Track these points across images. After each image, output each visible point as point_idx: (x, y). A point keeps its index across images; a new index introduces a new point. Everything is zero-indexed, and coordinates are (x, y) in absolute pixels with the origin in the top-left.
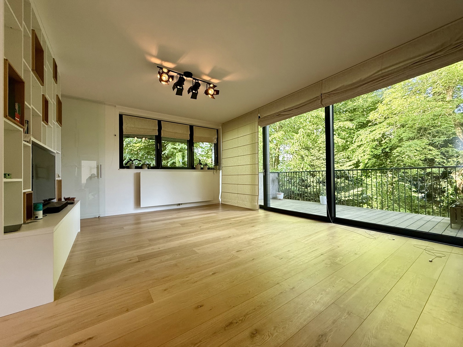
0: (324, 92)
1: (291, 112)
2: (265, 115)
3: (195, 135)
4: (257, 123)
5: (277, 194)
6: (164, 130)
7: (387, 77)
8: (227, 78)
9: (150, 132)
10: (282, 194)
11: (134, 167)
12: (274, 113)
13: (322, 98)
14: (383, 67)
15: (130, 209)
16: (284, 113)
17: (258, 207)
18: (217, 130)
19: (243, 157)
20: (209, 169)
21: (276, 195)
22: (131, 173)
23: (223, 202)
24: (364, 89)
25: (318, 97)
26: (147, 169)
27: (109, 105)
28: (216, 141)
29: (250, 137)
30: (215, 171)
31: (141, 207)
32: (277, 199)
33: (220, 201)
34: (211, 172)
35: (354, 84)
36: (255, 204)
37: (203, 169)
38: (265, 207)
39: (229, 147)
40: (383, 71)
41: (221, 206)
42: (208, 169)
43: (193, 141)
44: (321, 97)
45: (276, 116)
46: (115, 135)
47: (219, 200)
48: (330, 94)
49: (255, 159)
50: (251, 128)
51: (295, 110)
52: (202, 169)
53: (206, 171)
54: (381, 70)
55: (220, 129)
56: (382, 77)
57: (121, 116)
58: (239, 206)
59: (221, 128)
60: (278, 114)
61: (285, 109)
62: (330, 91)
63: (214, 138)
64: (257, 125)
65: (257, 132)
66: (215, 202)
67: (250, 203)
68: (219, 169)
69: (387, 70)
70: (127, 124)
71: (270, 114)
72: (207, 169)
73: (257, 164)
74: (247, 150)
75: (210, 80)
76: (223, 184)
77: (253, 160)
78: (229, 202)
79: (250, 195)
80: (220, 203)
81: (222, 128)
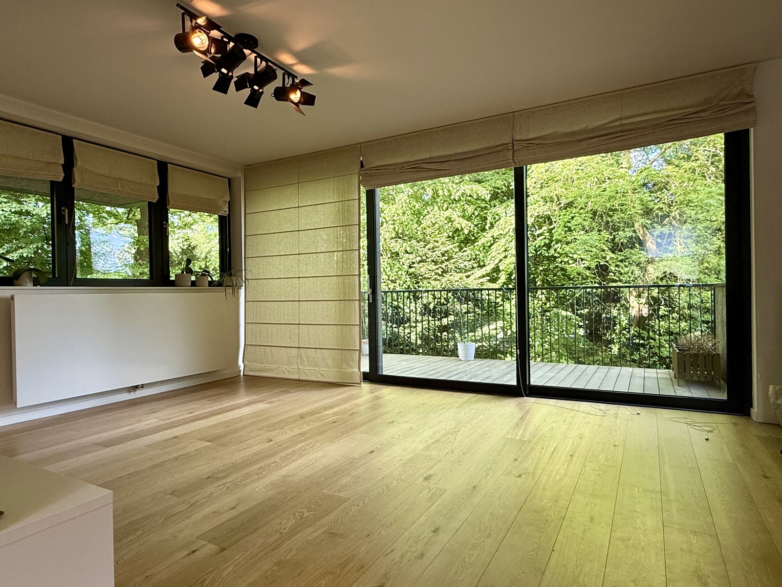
0: (518, 137)
1: (444, 166)
2: (378, 164)
3: (173, 189)
7: (629, 133)
12: (402, 161)
13: (515, 148)
14: (624, 115)
16: (429, 166)
17: (358, 378)
18: (229, 180)
19: (314, 257)
20: (211, 284)
23: (251, 371)
24: (592, 146)
25: (507, 144)
28: (227, 210)
29: (337, 209)
31: (18, 406)
33: (242, 368)
34: (218, 295)
35: (574, 133)
36: (350, 370)
37: (197, 286)
38: (374, 377)
39: (270, 230)
40: (623, 122)
41: (242, 383)
42: (209, 286)
44: (513, 147)
45: (409, 170)
47: (239, 368)
48: (529, 143)
49: (351, 264)
50: (338, 187)
52: (194, 284)
53: (206, 291)
54: (621, 119)
55: (240, 177)
56: (622, 132)
58: (301, 378)
60: (413, 165)
61: (431, 158)
62: (531, 137)
63: (220, 201)
64: (357, 185)
65: (357, 201)
66: (228, 373)
67: (338, 368)
68: (236, 286)
69: (628, 121)
71: (391, 163)
72: (207, 285)
73: (358, 277)
74: (327, 240)
75: (292, 65)
76: (249, 326)
77: (345, 266)
78: (272, 370)
79: (336, 351)
80: (242, 374)
81: (245, 177)
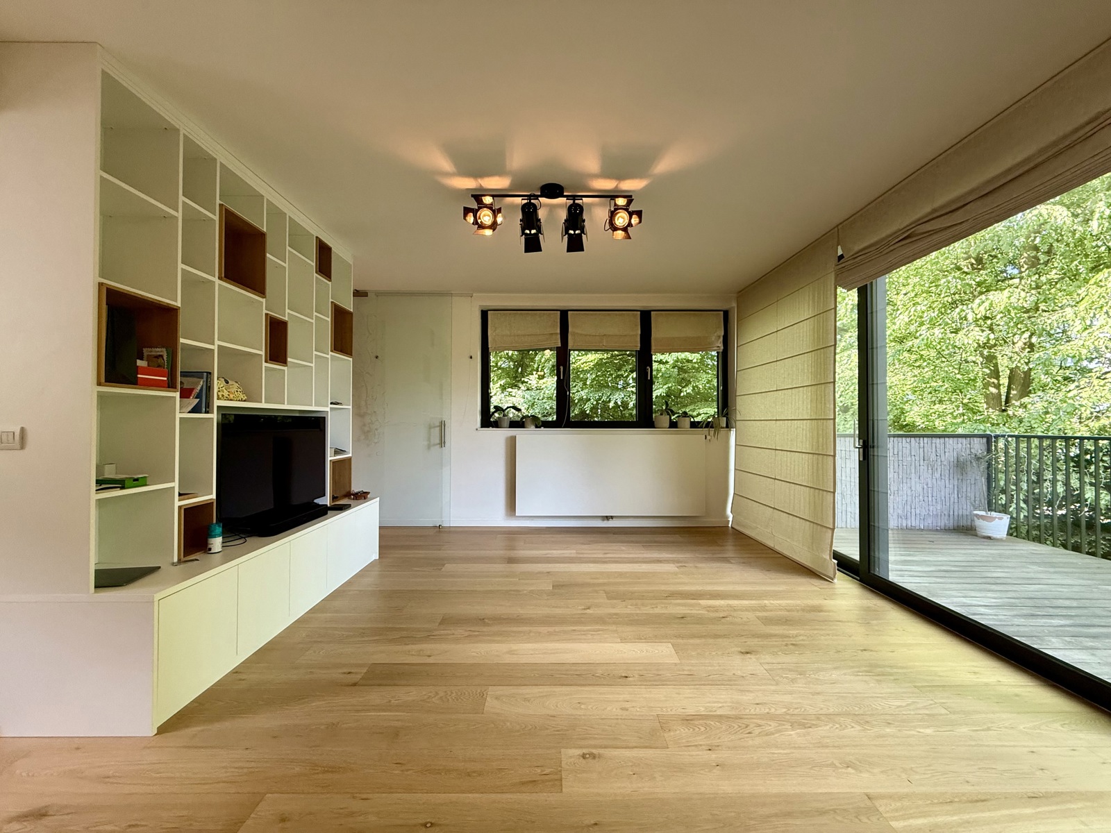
1: (958, 217)
2: (857, 248)
3: (656, 334)
4: (832, 277)
5: (977, 515)
6: (574, 334)
8: (663, 166)
9: (542, 342)
10: (1000, 519)
11: (506, 423)
12: (889, 232)
15: (497, 518)
16: (928, 227)
17: (832, 569)
18: (726, 313)
19: (790, 394)
20: (694, 425)
21: (972, 521)
22: (499, 436)
23: (737, 524)
26: (533, 428)
27: (461, 295)
28: (721, 345)
29: (812, 327)
30: (712, 430)
31: (517, 515)
32: (976, 536)
33: (731, 519)
34: (699, 436)
36: (822, 555)
37: (677, 427)
38: (865, 574)
42: (692, 427)
43: (651, 351)
45: (899, 244)
46: (471, 357)
47: (727, 517)
49: (825, 403)
50: (814, 296)
51: (979, 203)
52: (673, 425)
53: (686, 433)
55: (734, 308)
57: (484, 315)
58: (776, 548)
59: (734, 305)
60: (903, 233)
61: (935, 210)
63: (713, 339)
64: (831, 287)
65: (833, 311)
66: (712, 521)
67: (809, 548)
68: (728, 426)
70: (495, 331)
71: (874, 240)
72: (689, 426)
74: (800, 371)
75: (617, 187)
76: (740, 474)
77: (819, 406)
78: (752, 528)
79: (808, 523)
80: (730, 525)
81: (738, 306)
